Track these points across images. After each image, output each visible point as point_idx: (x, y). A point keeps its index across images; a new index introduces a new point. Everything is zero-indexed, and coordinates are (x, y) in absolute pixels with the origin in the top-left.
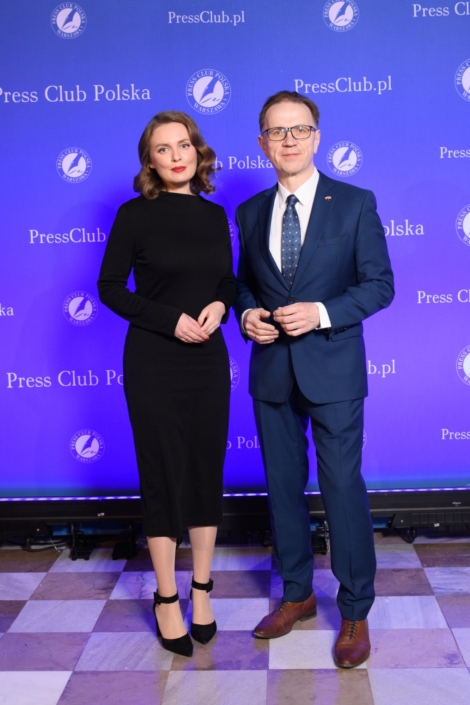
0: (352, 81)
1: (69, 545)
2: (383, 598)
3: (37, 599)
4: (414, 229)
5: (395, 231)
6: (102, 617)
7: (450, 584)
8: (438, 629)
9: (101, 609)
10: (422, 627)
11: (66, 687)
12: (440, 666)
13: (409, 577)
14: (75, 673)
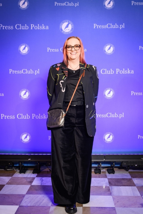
0: (112, 25)
1: (19, 169)
2: (120, 187)
3: (8, 184)
4: (130, 72)
5: (125, 72)
6: (29, 190)
7: (141, 183)
8: (138, 196)
9: (29, 188)
10: (132, 195)
11: (17, 210)
12: (139, 207)
13: (128, 181)
14: (20, 206)
